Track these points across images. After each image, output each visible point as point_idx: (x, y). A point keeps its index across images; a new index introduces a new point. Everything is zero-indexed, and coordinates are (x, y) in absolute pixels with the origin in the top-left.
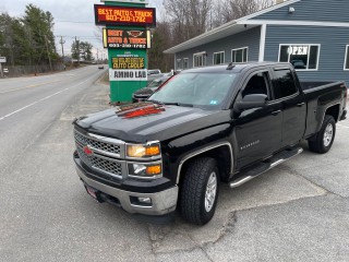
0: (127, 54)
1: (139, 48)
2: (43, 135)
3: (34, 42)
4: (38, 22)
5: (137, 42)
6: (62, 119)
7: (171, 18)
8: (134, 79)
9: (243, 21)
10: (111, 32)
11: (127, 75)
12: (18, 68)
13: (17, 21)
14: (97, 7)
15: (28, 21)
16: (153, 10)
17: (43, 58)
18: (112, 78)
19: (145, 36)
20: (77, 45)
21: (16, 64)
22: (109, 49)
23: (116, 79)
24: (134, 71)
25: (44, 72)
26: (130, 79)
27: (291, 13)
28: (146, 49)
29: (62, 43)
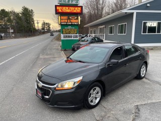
0: (70, 27)
1: (75, 24)
2: (33, 65)
3: (26, 23)
4: (27, 14)
5: (74, 21)
6: (41, 57)
7: (87, 11)
8: (72, 39)
9: (125, 11)
10: (62, 17)
11: (69, 37)
12: (19, 34)
13: (18, 14)
14: (56, 6)
15: (23, 13)
16: (82, 7)
17: (29, 30)
18: (62, 38)
19: (77, 19)
20: (44, 24)
21: (18, 32)
22: (61, 25)
23: (64, 39)
24: (72, 35)
25: (30, 36)
26: (70, 39)
27: (148, 7)
28: (78, 25)
29: (38, 23)
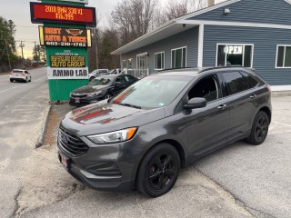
0: (67, 53)
1: (78, 47)
4: (1, 29)
5: (76, 40)
8: (74, 77)
9: (182, 21)
10: (49, 30)
11: (67, 73)
14: (33, 5)
16: (93, 10)
17: (3, 60)
18: (51, 77)
19: (85, 35)
22: (47, 47)
23: (56, 78)
24: (74, 69)
26: (70, 77)
27: (226, 14)
28: (86, 47)
29: (22, 46)
